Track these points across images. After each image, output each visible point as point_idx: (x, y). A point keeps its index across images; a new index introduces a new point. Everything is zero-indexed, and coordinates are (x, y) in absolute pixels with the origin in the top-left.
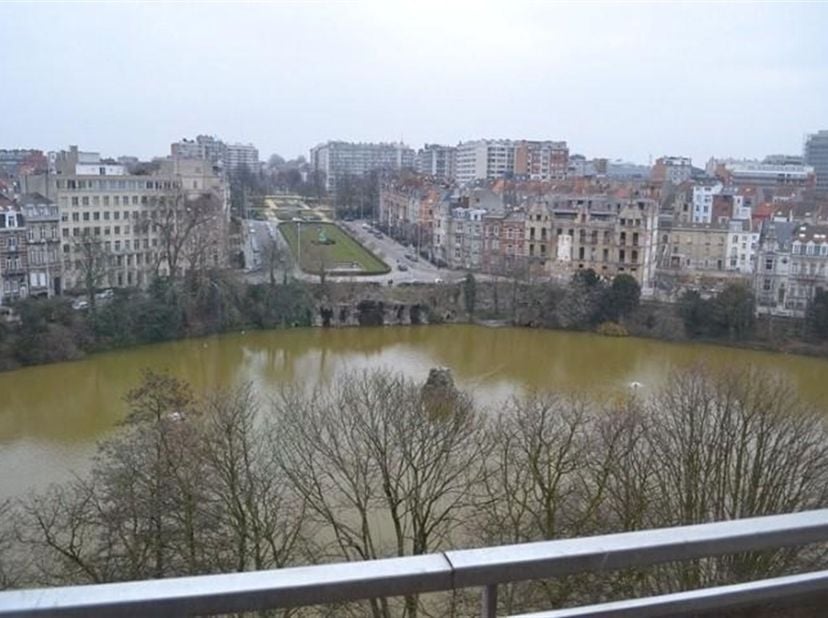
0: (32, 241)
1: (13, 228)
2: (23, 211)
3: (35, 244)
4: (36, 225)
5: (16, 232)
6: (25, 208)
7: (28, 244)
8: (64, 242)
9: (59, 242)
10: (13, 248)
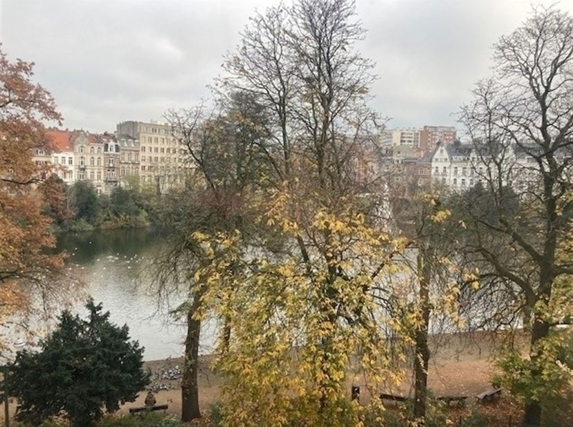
0: (123, 162)
1: (112, 152)
2: (119, 143)
3: (125, 163)
4: (126, 152)
5: (114, 155)
6: (120, 141)
7: (121, 163)
8: (142, 164)
9: (139, 164)
10: (111, 165)
